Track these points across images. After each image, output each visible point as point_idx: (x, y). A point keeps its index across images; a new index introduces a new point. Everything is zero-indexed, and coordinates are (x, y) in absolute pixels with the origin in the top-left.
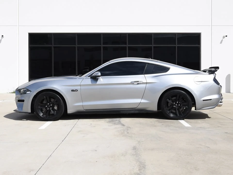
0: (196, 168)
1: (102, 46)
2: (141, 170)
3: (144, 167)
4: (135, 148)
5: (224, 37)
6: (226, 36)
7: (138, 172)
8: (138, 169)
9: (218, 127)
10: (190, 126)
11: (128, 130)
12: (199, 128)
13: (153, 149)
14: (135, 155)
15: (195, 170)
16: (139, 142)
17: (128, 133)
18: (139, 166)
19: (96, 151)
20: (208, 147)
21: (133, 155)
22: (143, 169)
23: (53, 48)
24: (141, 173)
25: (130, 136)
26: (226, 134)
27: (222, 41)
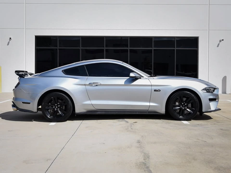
0: (194, 158)
1: (105, 48)
2: (146, 160)
3: (148, 157)
4: (139, 142)
5: (220, 41)
6: (223, 40)
7: (144, 161)
8: (143, 159)
9: (215, 124)
10: (189, 123)
11: (131, 126)
12: (197, 125)
13: (155, 143)
14: (139, 147)
15: (193, 160)
16: (142, 136)
17: (132, 129)
18: (144, 156)
19: (104, 144)
20: (205, 141)
21: (138, 147)
22: (148, 159)
23: (58, 51)
24: (146, 162)
25: (134, 132)
26: (222, 130)
27: (219, 44)
